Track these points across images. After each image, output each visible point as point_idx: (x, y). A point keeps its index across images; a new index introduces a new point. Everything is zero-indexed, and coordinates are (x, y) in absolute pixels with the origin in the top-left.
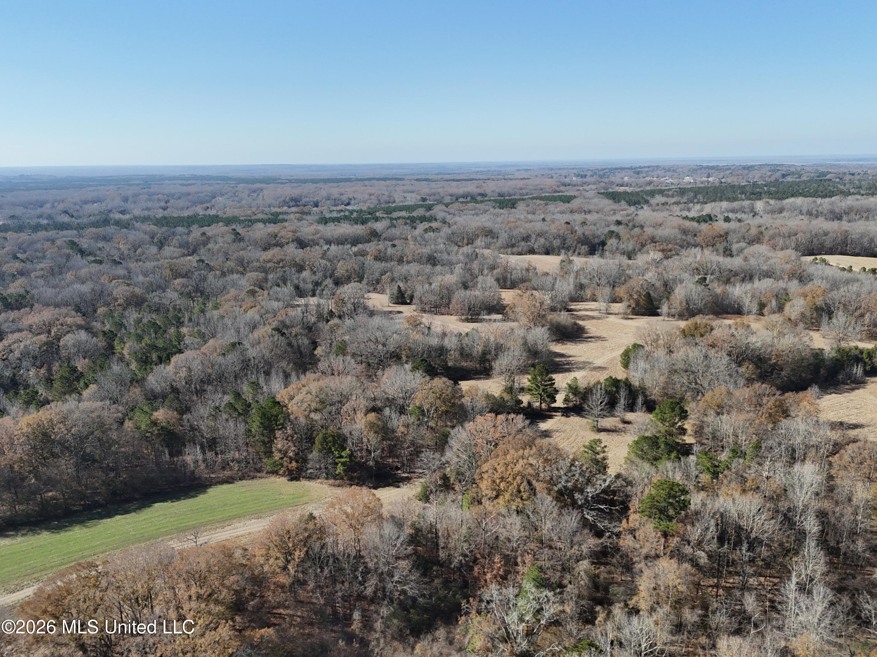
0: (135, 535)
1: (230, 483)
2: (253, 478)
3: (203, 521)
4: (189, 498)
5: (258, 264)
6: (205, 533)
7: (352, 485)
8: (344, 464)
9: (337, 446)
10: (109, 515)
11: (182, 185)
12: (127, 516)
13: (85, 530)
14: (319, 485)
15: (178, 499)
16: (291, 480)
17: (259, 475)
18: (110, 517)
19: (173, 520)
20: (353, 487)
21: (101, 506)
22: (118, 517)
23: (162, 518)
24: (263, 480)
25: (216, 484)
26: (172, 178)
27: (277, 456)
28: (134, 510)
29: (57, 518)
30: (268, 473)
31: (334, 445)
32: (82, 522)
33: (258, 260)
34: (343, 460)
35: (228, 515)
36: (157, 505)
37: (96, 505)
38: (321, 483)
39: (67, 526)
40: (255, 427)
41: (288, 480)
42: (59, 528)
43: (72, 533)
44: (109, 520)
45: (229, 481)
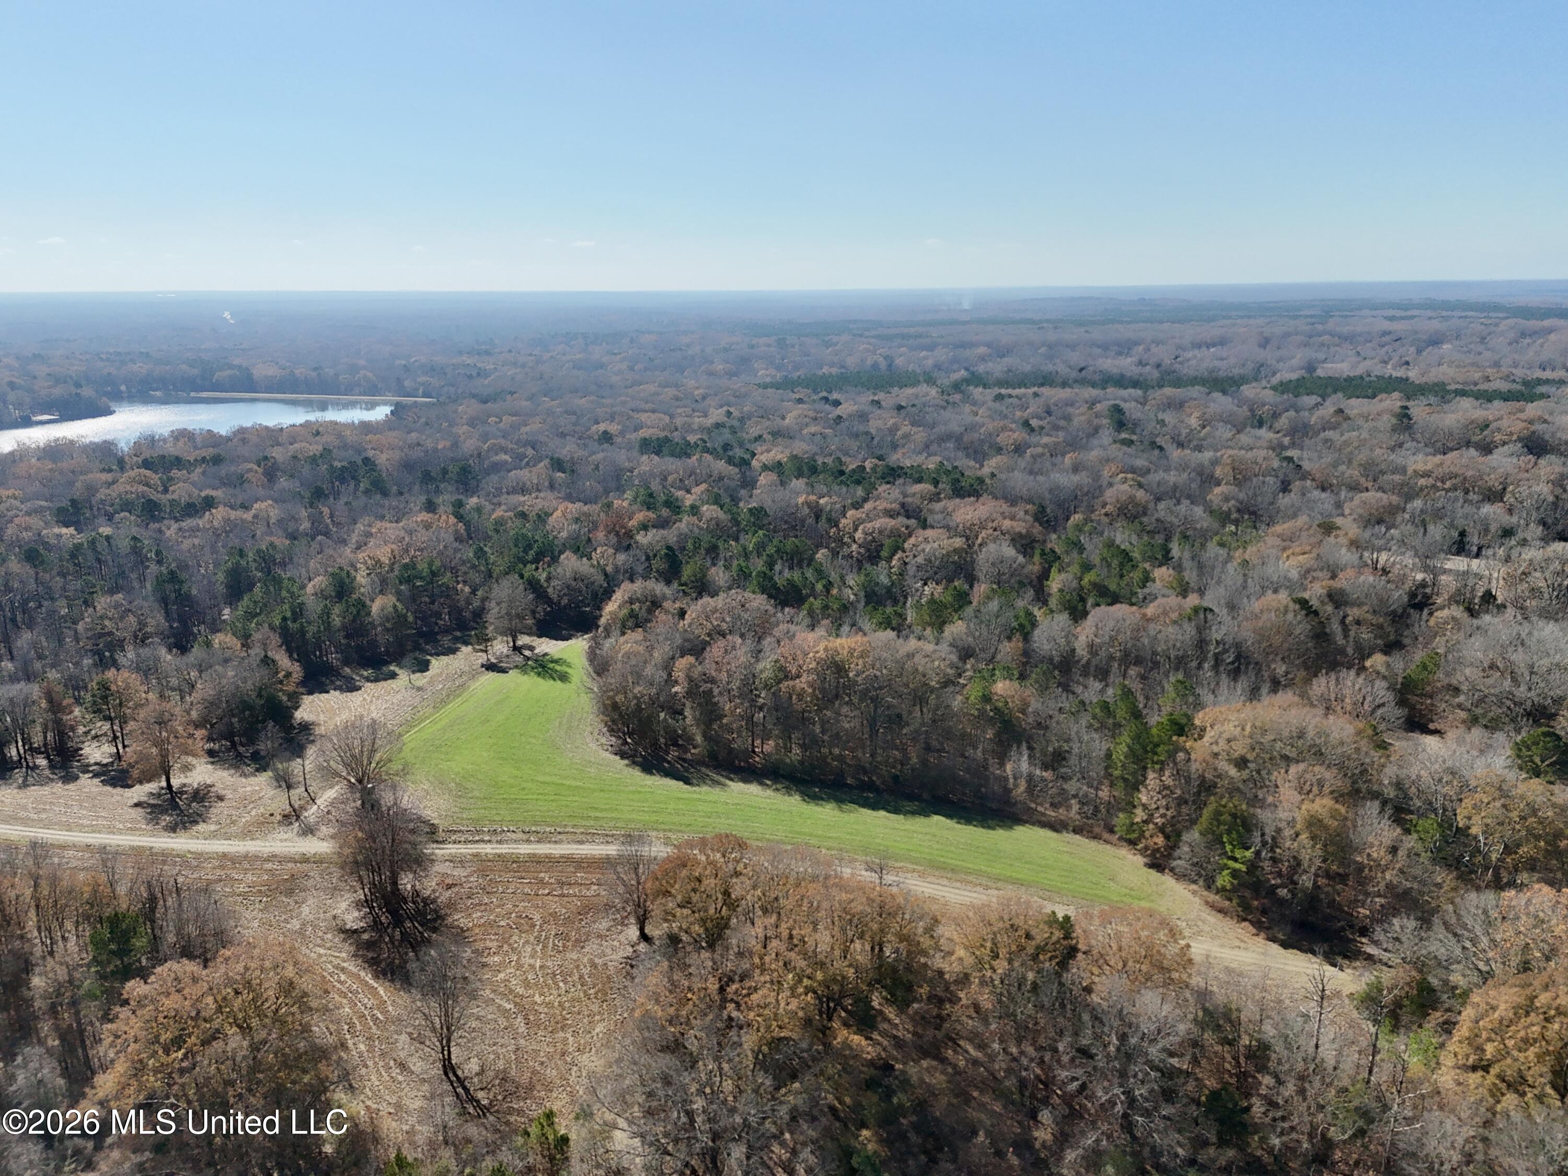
0: (879, 844)
1: (1056, 830)
2: (1094, 838)
3: (970, 866)
4: (983, 827)
5: (1397, 478)
6: (958, 885)
7: (1245, 920)
8: (1235, 874)
9: (1234, 835)
10: (874, 807)
11: (1392, 319)
12: (893, 816)
13: (837, 812)
14: (1189, 895)
15: (968, 822)
16: (1151, 866)
17: (1106, 835)
18: (873, 809)
19: (936, 846)
20: (1244, 924)
21: (877, 790)
22: (882, 813)
23: (928, 837)
24: (1108, 847)
25: (1033, 824)
26: (1375, 306)
27: (1140, 815)
28: (906, 813)
29: (823, 784)
30: (1121, 838)
31: (1229, 832)
32: (840, 801)
33: (1404, 470)
34: (1237, 866)
35: (1009, 874)
36: (936, 818)
37: (870, 786)
38: (1194, 893)
39: (822, 799)
40: (1121, 751)
41: (1146, 865)
42: (811, 797)
43: (821, 809)
44: (869, 812)
45: (1056, 826)
